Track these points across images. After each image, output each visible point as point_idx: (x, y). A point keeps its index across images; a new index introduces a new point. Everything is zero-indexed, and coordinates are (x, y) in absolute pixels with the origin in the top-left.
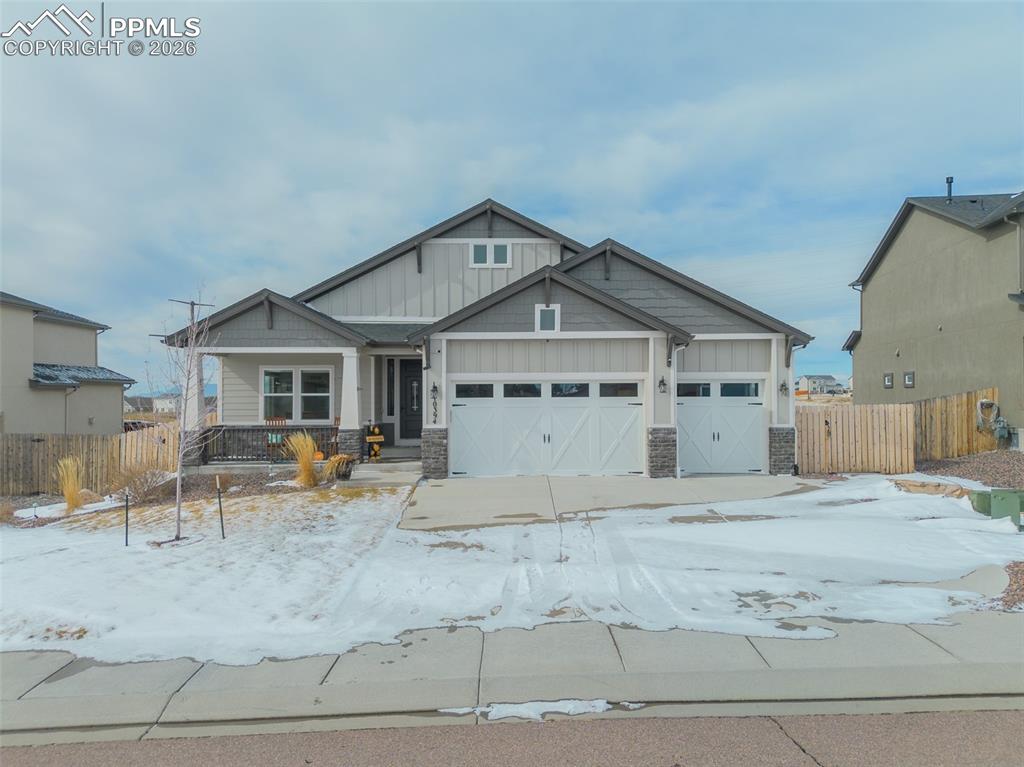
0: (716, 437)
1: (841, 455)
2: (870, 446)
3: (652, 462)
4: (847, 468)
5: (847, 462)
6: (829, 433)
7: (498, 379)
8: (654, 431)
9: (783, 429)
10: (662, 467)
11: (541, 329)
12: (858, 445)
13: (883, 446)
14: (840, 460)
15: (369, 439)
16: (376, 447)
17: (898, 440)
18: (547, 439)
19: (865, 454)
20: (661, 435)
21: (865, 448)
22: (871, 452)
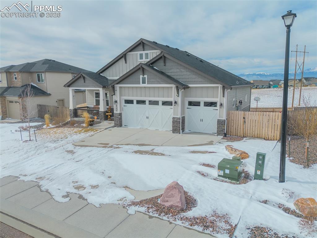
0: (202, 120)
1: (249, 131)
2: (261, 128)
3: (173, 128)
4: (251, 136)
5: (251, 134)
6: (245, 122)
7: (135, 99)
8: (174, 118)
9: (221, 120)
10: (176, 130)
11: (142, 83)
12: (256, 127)
13: (267, 129)
14: (249, 132)
15: (107, 114)
16: (109, 116)
17: (273, 127)
18: (147, 118)
19: (259, 130)
20: (175, 119)
21: (259, 129)
22: (261, 131)
